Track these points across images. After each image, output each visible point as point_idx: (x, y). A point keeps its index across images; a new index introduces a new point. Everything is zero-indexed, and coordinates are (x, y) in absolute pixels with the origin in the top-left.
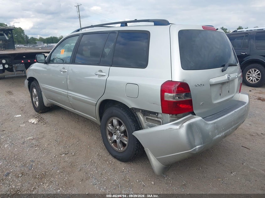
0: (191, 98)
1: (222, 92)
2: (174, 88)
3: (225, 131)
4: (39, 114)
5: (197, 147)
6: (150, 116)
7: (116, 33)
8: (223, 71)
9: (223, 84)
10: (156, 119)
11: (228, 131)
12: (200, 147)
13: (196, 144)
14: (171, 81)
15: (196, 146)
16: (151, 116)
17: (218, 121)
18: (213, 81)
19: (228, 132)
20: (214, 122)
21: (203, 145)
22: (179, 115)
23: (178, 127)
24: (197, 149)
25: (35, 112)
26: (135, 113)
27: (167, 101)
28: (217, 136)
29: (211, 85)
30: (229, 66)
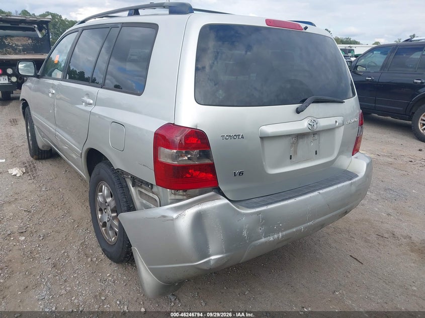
0: (212, 160)
1: (295, 152)
2: (178, 138)
3: (285, 230)
4: (34, 161)
5: (213, 258)
6: (142, 188)
7: (118, 27)
8: (298, 111)
9: (299, 136)
10: (151, 195)
11: (294, 230)
12: (219, 258)
13: (211, 250)
14: (174, 124)
15: (209, 256)
16: (145, 189)
17: (269, 209)
18: (270, 130)
19: (294, 232)
20: (257, 212)
21: (225, 255)
22: (190, 191)
23: (175, 215)
24: (212, 262)
25: (30, 157)
26: (124, 179)
27: (162, 163)
28: (263, 240)
29: (262, 138)
30: (313, 102)
